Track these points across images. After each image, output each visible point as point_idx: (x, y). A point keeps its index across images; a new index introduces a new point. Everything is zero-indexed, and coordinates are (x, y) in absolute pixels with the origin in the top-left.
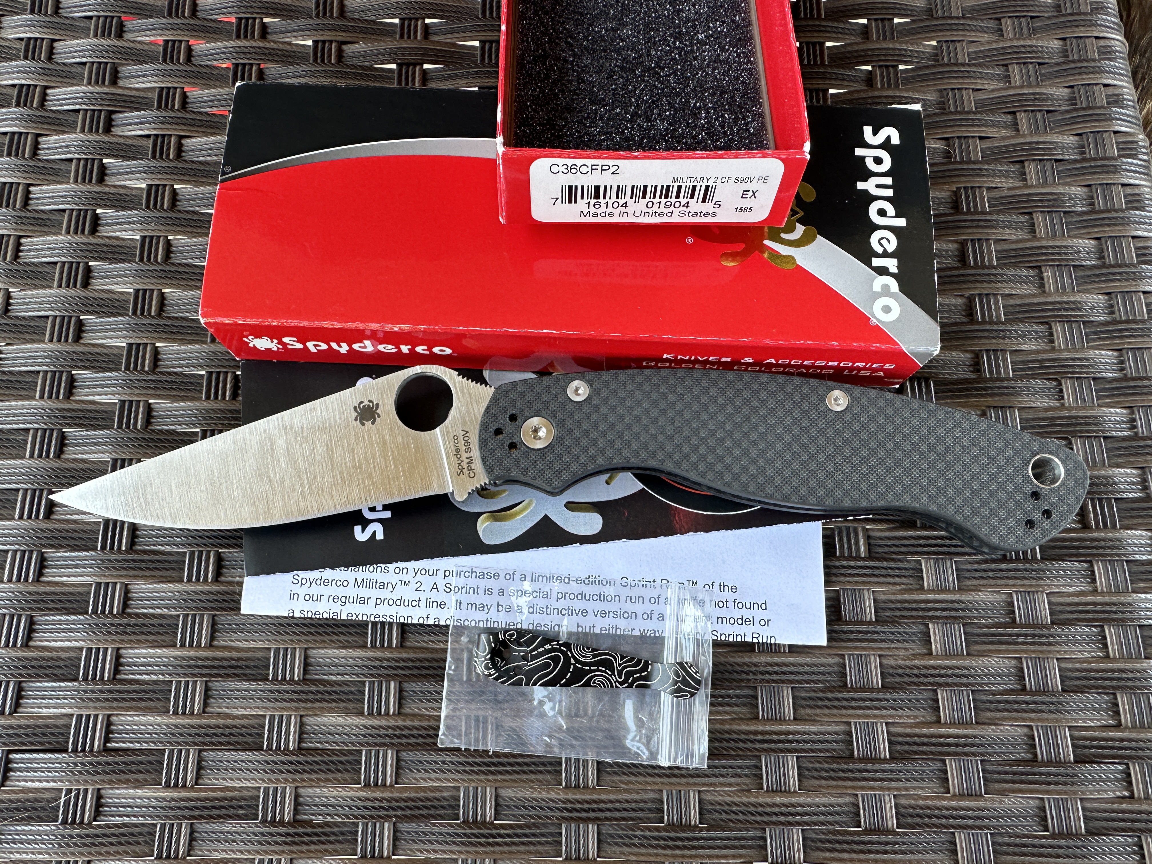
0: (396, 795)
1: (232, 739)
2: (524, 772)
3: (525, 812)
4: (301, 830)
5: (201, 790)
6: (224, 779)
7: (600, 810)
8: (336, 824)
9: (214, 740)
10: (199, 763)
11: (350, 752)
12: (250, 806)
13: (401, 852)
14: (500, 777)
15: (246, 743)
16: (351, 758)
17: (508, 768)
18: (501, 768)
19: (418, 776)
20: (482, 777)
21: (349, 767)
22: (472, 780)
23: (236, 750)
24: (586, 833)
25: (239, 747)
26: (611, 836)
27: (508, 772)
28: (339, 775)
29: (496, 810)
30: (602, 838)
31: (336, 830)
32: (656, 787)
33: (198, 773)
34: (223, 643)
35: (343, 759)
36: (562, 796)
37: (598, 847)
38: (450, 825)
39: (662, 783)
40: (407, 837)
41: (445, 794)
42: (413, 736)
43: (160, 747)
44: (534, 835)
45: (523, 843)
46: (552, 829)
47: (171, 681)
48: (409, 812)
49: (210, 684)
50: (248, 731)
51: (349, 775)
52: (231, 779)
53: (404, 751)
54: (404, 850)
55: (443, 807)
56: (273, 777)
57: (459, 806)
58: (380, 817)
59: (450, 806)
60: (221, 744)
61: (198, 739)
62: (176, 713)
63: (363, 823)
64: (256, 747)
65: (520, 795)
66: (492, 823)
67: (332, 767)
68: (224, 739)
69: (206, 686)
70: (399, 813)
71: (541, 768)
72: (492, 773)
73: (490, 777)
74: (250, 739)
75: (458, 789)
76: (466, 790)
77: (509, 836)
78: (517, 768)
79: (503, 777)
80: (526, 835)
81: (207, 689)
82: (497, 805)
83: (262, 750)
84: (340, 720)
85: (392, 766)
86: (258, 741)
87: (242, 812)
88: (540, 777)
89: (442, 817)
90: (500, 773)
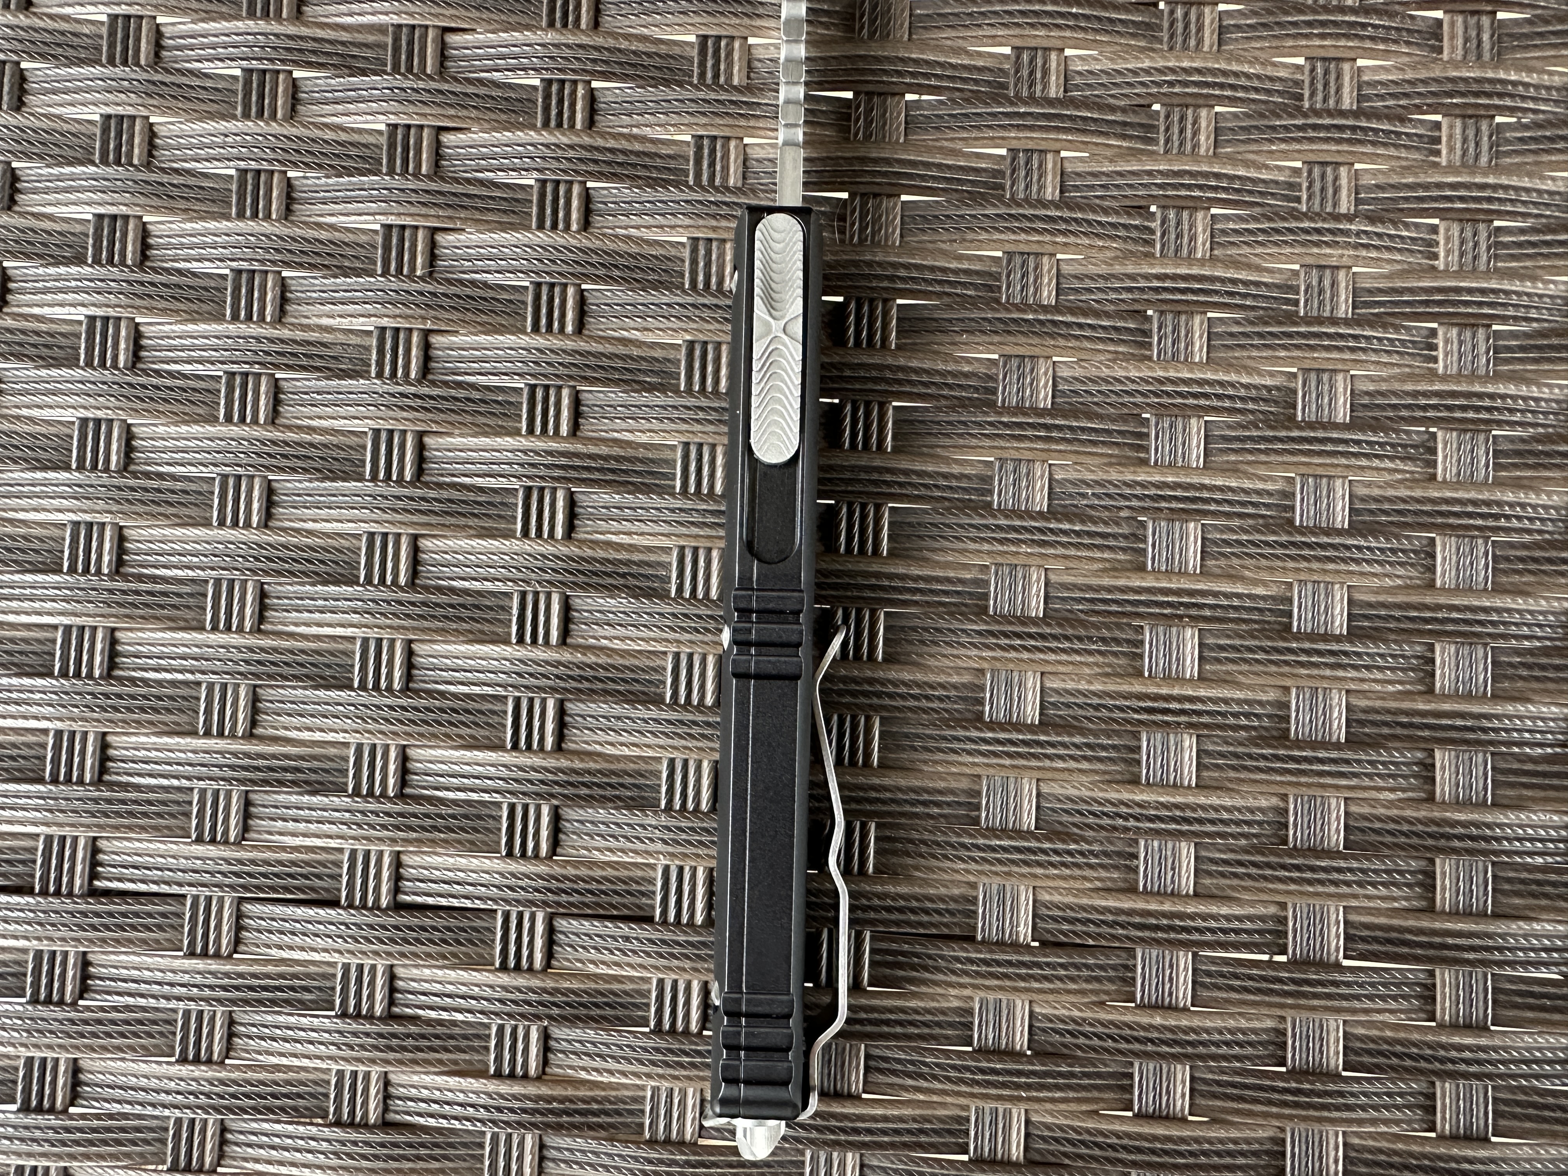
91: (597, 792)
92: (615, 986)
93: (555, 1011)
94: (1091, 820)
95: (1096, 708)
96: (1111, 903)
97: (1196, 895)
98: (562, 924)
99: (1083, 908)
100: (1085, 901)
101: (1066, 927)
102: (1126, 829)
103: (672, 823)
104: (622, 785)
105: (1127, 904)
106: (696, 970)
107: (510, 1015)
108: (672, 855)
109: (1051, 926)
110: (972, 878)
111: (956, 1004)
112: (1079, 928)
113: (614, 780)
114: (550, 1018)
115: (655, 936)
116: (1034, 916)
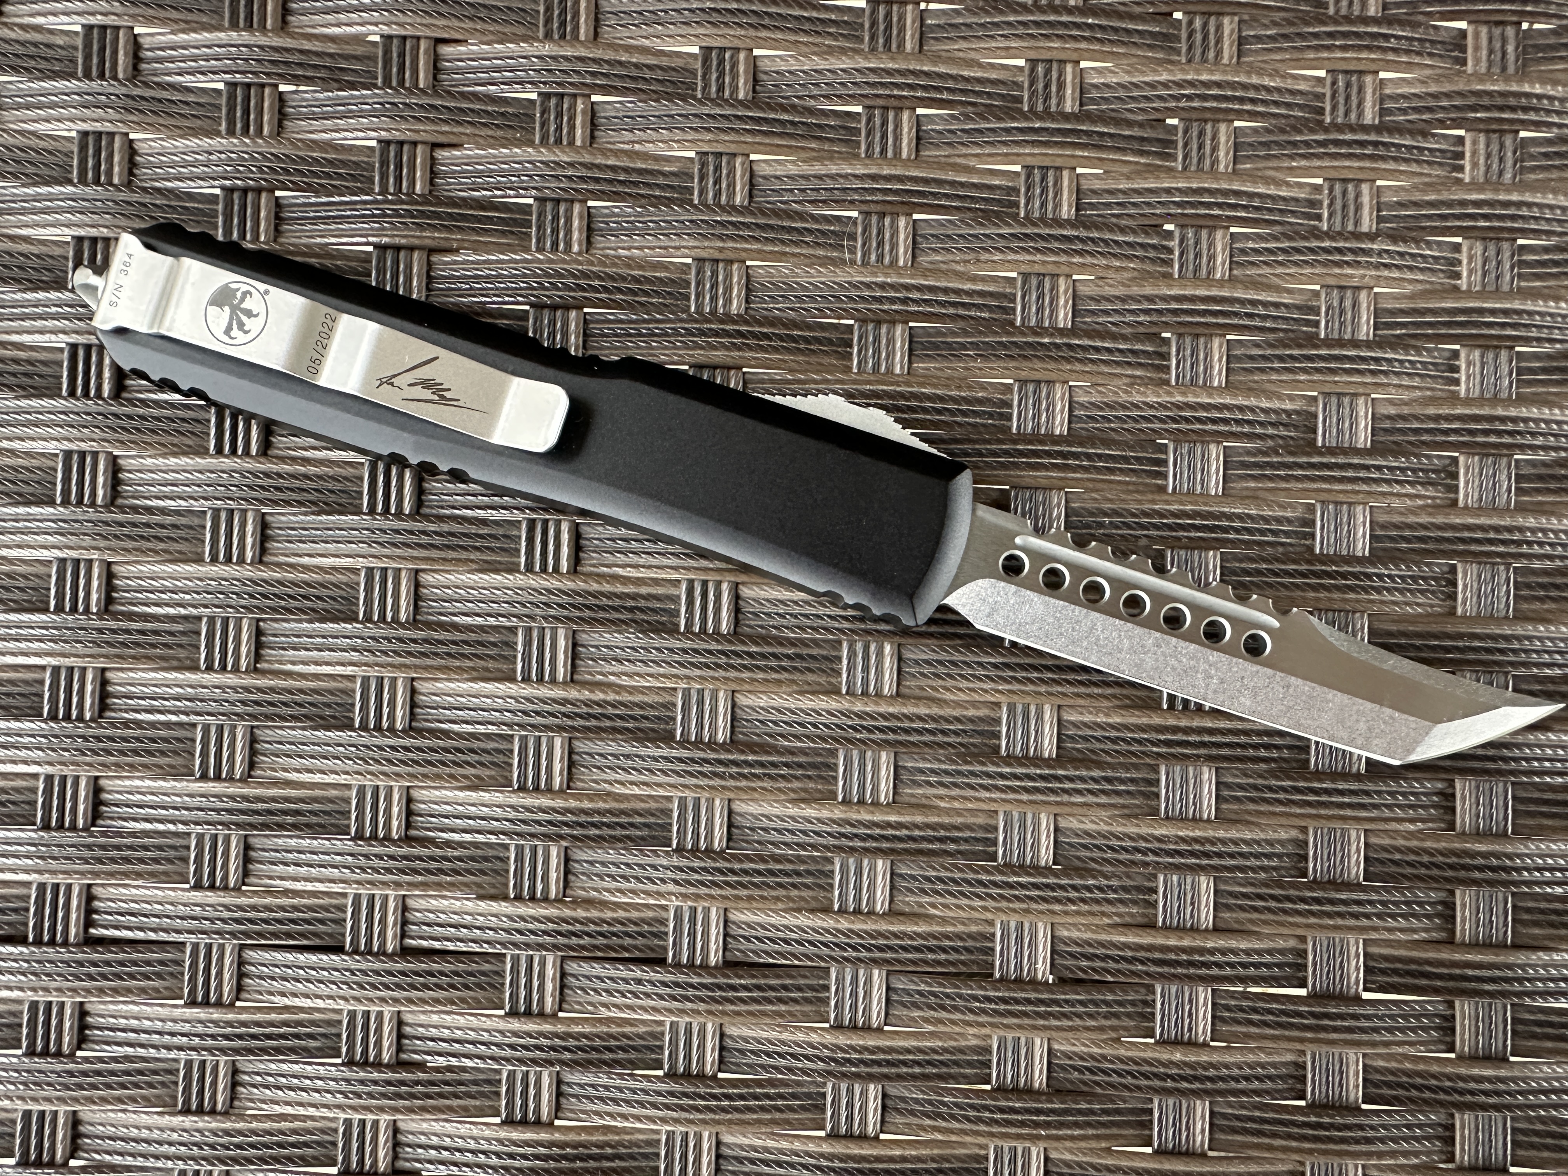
91: (606, 832)
92: (628, 1029)
93: (568, 1056)
94: (1109, 855)
95: (1114, 741)
96: (1131, 939)
97: (1216, 929)
98: (573, 967)
99: (1102, 944)
100: (1103, 937)
101: (1084, 963)
102: (1146, 864)
103: (684, 862)
104: (632, 825)
105: (1146, 939)
106: (710, 1012)
107: (521, 1061)
108: (685, 896)
109: (1070, 962)
110: (989, 916)
111: (974, 1042)
112: (1098, 964)
113: (623, 819)
114: (562, 1063)
115: (669, 978)
116: (1053, 951)
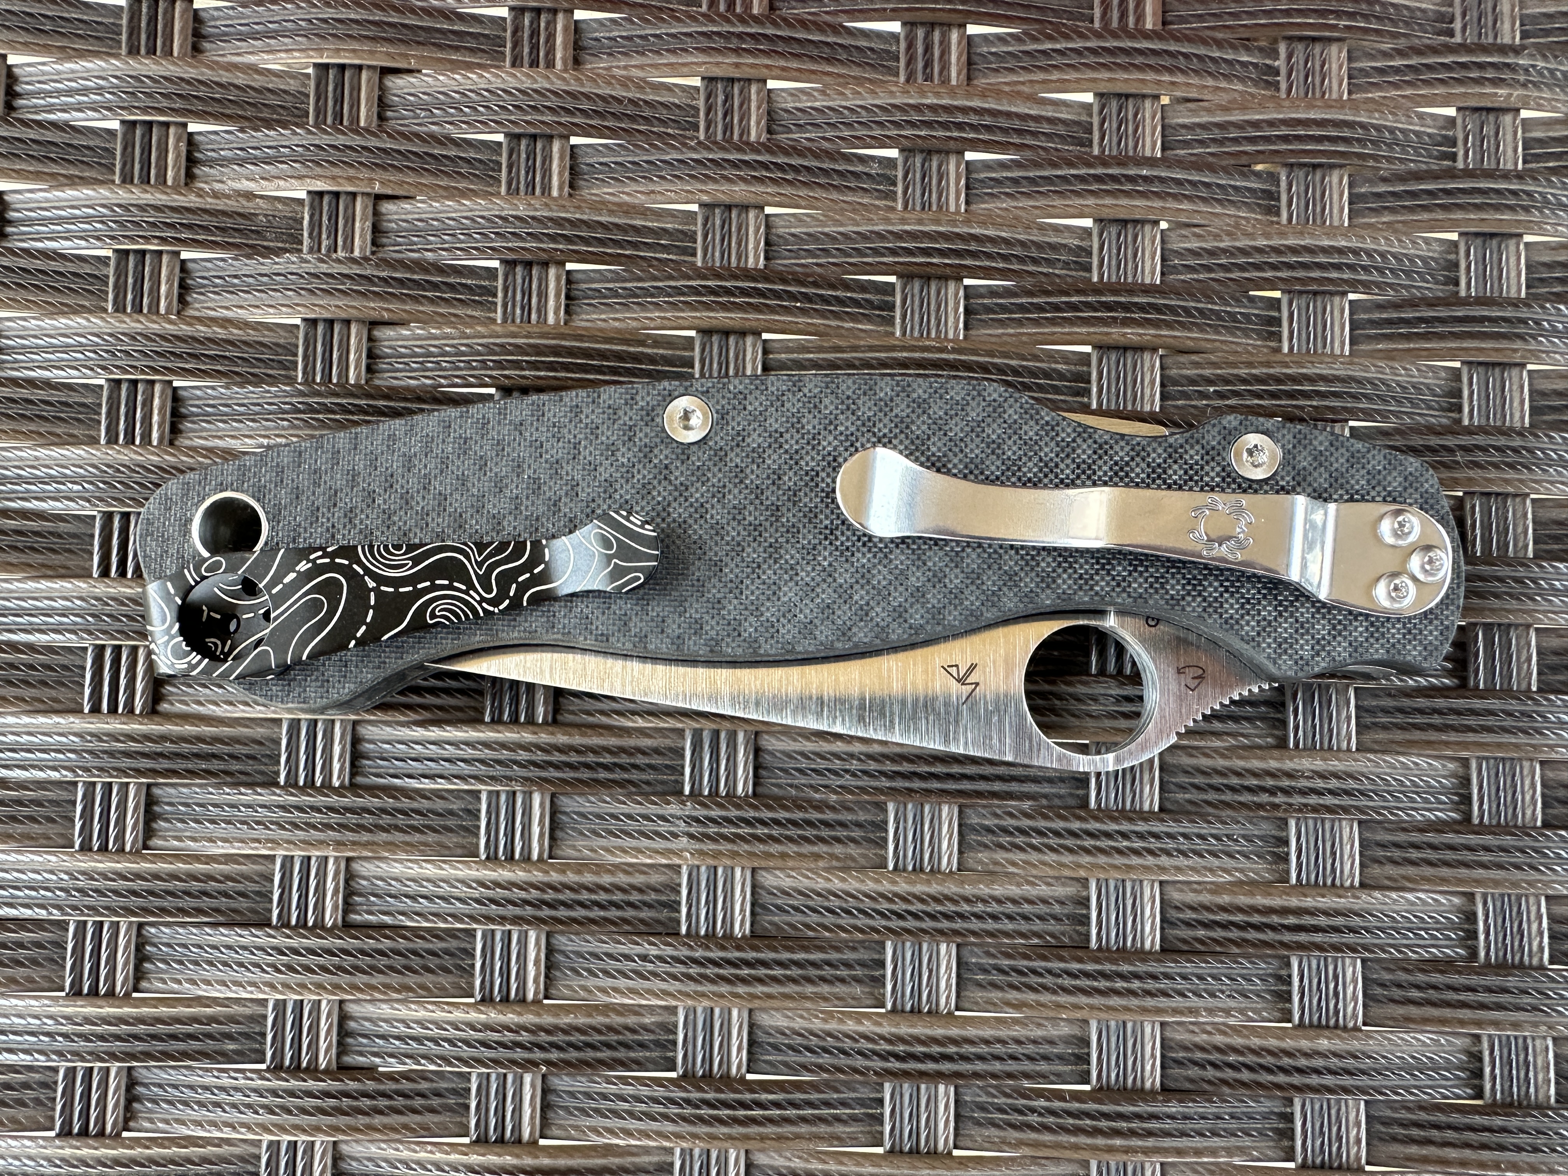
0: (548, 1020)
1: (206, 902)
2: (809, 980)
3: (809, 1058)
4: (352, 1085)
5: (144, 1002)
6: (193, 982)
7: (964, 1058)
8: (423, 1076)
9: (169, 902)
10: (139, 948)
11: (451, 933)
12: (247, 1036)
13: (556, 1132)
14: (760, 989)
15: (235, 911)
16: (452, 944)
17: (778, 972)
18: (762, 972)
19: (591, 982)
20: (724, 988)
21: (448, 961)
22: (703, 995)
23: (215, 925)
24: (932, 1100)
25: (221, 919)
26: (982, 1108)
27: (775, 979)
28: (428, 979)
29: (749, 1052)
30: (965, 1112)
31: (424, 1086)
32: (1079, 1015)
33: (138, 968)
34: (180, 707)
35: (437, 945)
36: (886, 1029)
37: (956, 1129)
38: (658, 1082)
39: (1092, 1007)
40: (570, 1102)
41: (647, 1020)
42: (582, 904)
43: (56, 915)
44: (827, 1104)
45: (804, 1120)
46: (865, 1093)
47: (75, 784)
48: (573, 1055)
49: (156, 791)
50: (240, 887)
51: (451, 978)
52: (208, 983)
53: (562, 933)
54: (561, 1127)
55: (642, 1045)
56: (293, 978)
57: (674, 1043)
58: (514, 1062)
59: (658, 1044)
60: (182, 911)
61: (134, 902)
62: (86, 848)
63: (480, 1075)
64: (255, 918)
65: (799, 1024)
66: (742, 1080)
67: (415, 962)
68: (188, 903)
69: (149, 794)
70: (554, 1055)
71: (843, 972)
72: (743, 980)
73: (741, 989)
74: (242, 904)
75: (673, 1010)
76: (691, 1012)
77: (777, 1105)
78: (795, 972)
79: (766, 989)
80: (811, 1104)
81: (151, 802)
82: (752, 1043)
83: (269, 925)
84: (430, 870)
85: (537, 962)
86: (259, 908)
87: (231, 1046)
88: (840, 989)
89: (640, 1065)
90: (760, 980)
